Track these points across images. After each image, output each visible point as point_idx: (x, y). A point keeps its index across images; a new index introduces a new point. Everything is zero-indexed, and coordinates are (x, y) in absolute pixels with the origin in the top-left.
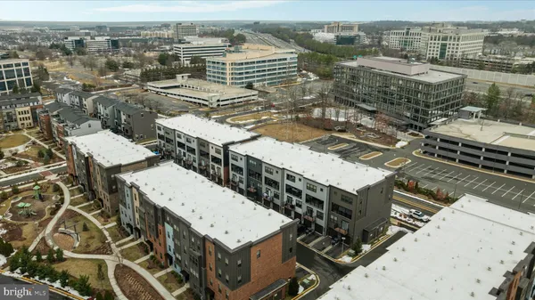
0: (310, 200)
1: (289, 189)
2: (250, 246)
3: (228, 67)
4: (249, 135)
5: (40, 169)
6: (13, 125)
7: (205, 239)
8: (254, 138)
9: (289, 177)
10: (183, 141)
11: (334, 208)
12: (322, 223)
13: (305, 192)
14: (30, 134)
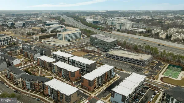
0: (83, 66)
1: (80, 65)
2: (75, 72)
3: (63, 36)
4: (72, 55)
5: (30, 64)
6: (16, 54)
7: (69, 71)
8: (73, 56)
9: (80, 63)
10: (59, 57)
11: (87, 67)
12: (85, 70)
13: (82, 65)
14: (21, 56)
